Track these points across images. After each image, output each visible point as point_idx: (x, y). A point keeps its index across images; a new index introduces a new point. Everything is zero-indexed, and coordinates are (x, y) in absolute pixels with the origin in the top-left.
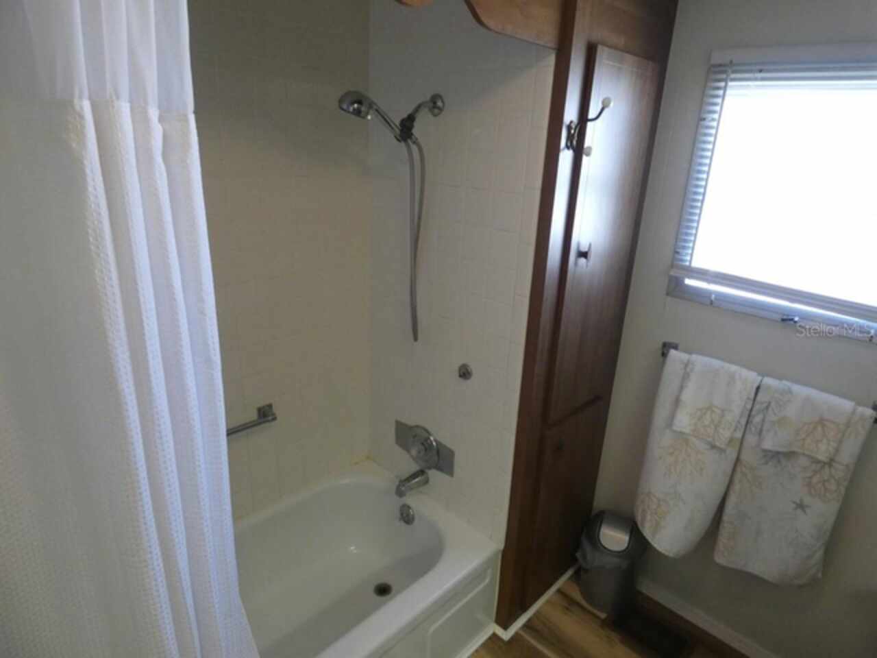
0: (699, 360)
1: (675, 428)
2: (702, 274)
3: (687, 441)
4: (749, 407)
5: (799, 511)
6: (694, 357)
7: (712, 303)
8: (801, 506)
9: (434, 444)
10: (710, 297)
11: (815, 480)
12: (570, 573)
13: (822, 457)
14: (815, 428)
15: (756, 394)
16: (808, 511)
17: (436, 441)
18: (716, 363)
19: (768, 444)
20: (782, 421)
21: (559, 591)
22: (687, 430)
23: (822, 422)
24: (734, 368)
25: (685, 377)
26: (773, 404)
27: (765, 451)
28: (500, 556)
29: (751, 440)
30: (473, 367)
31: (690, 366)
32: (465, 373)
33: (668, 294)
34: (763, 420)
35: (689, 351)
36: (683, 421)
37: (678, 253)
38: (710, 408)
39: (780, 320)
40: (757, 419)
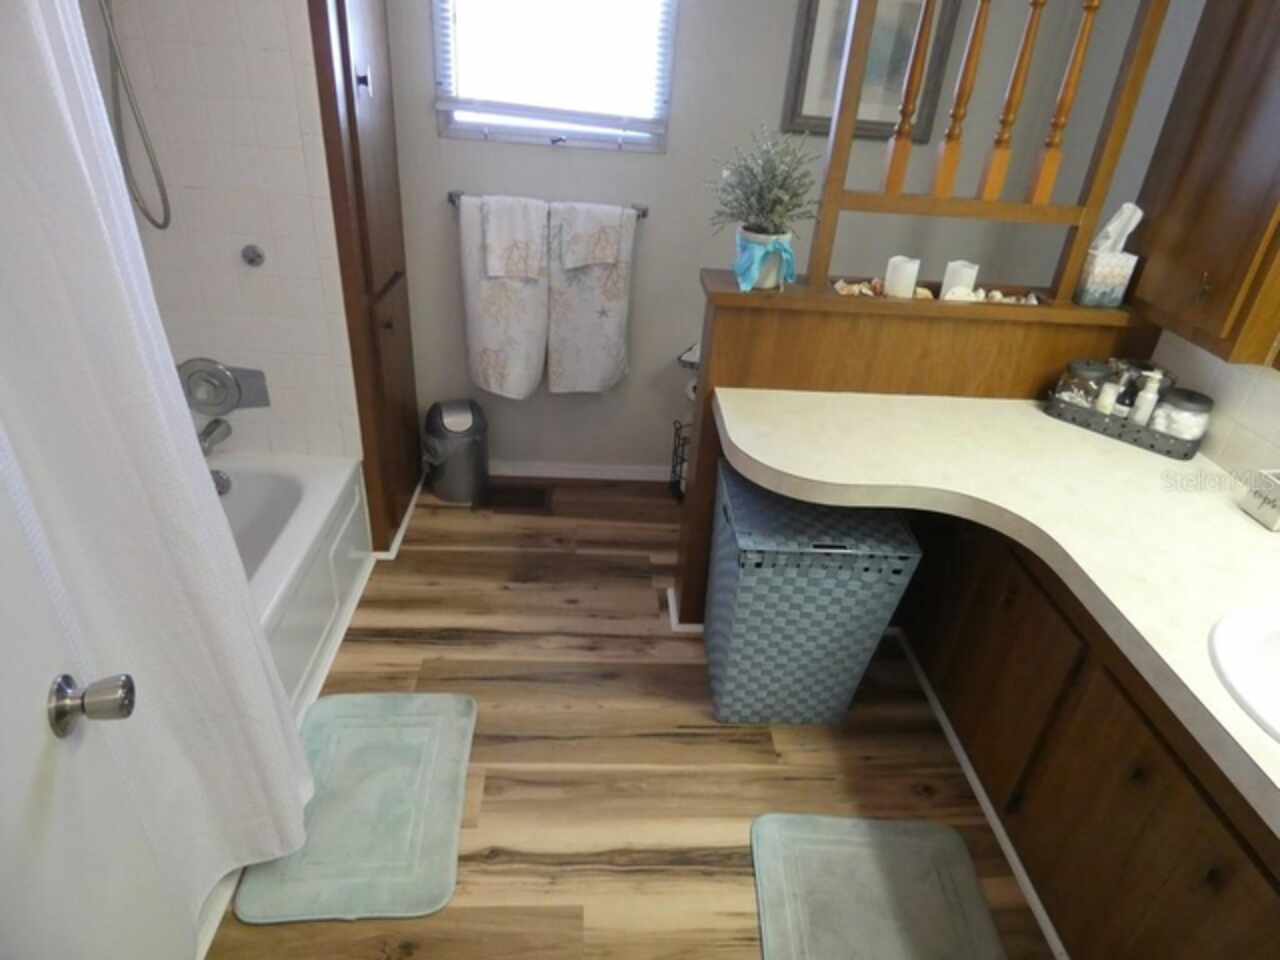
0: (492, 201)
1: (491, 274)
2: (468, 105)
3: (503, 285)
4: (546, 233)
5: (604, 319)
6: (486, 198)
7: (486, 136)
8: (603, 313)
9: (228, 373)
10: (481, 132)
11: (609, 284)
12: (418, 489)
13: (610, 260)
14: (599, 239)
15: (549, 219)
16: (609, 314)
17: (228, 369)
18: (509, 200)
19: (569, 264)
20: (575, 239)
21: (417, 506)
22: (501, 273)
23: (603, 230)
24: (523, 200)
25: (484, 220)
26: (565, 227)
27: (569, 271)
28: (361, 470)
29: (555, 265)
30: (263, 247)
31: (486, 208)
32: (252, 257)
33: (440, 135)
34: (560, 244)
35: (479, 195)
36: (496, 266)
37: (440, 84)
38: (515, 245)
39: (549, 142)
40: (555, 244)
